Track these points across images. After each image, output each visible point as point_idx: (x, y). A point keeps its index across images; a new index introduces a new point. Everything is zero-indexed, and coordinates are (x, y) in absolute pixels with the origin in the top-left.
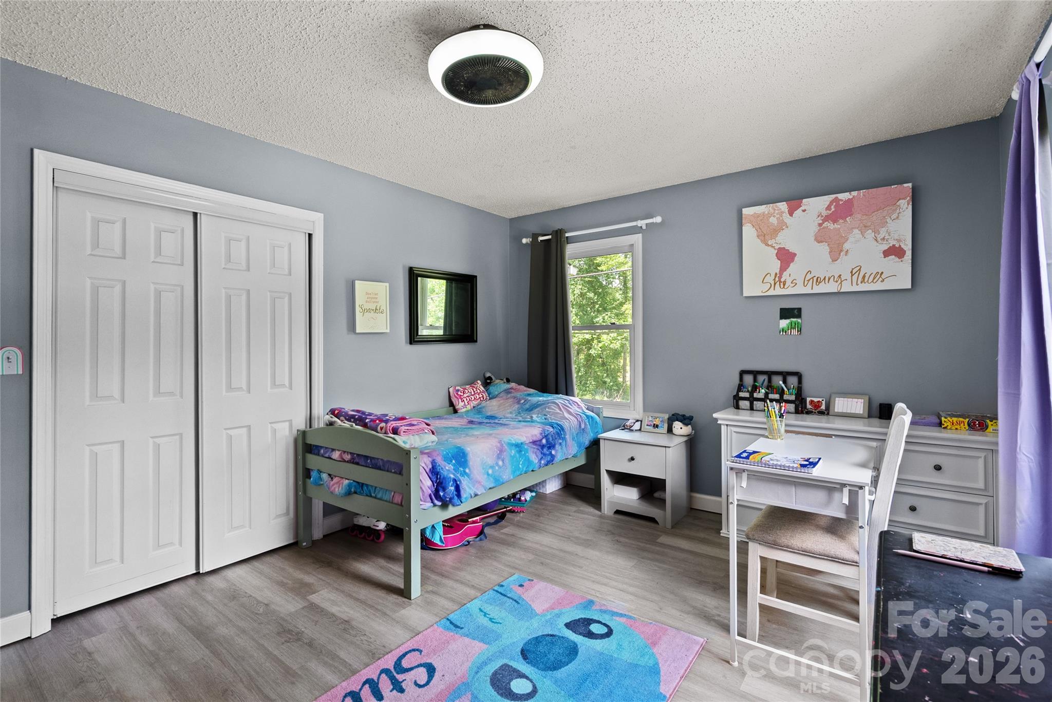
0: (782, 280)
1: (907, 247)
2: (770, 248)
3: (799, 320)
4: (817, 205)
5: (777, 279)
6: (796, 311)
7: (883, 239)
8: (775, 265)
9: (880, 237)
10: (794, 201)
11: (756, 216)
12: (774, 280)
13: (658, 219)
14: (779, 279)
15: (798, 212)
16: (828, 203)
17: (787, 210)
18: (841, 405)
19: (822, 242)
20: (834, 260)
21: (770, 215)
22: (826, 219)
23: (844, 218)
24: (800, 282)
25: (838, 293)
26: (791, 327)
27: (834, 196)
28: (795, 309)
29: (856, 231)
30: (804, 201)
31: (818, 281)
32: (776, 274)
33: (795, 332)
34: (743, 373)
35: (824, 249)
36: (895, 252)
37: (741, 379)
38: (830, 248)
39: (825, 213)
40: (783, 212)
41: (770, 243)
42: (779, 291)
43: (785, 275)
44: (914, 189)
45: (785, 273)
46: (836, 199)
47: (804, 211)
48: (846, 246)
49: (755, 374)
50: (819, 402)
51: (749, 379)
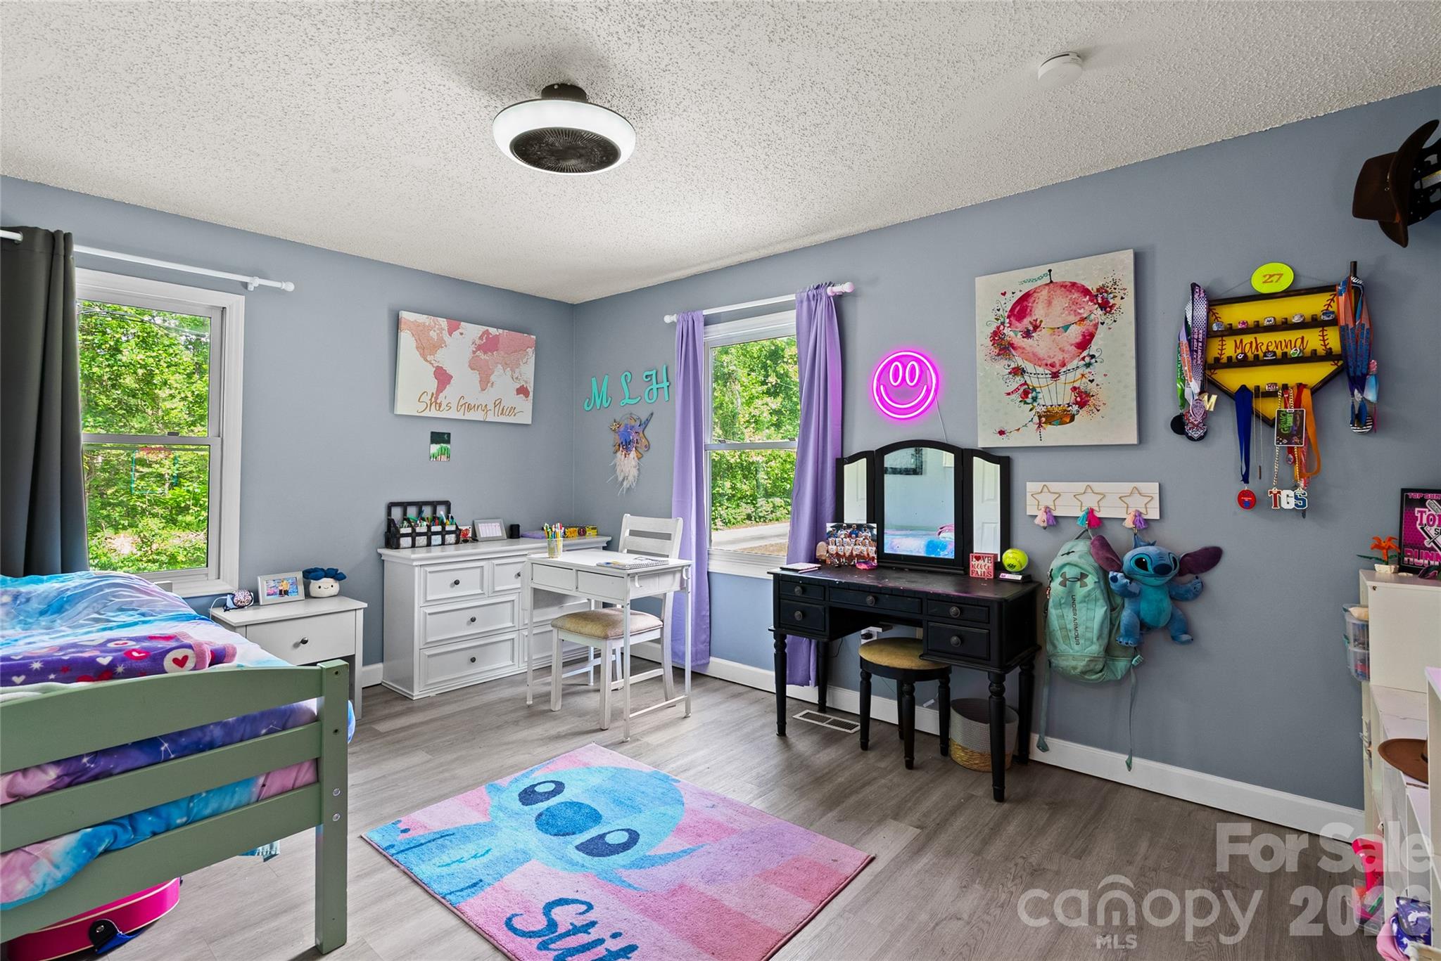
0: (438, 401)
1: (531, 389)
2: (428, 364)
3: (449, 446)
4: (472, 332)
5: (433, 399)
6: (446, 436)
7: (517, 378)
8: (433, 385)
9: (515, 375)
10: (455, 321)
11: (417, 324)
12: (431, 400)
13: (290, 287)
14: (435, 402)
15: (456, 333)
16: (481, 333)
17: (446, 328)
18: (485, 530)
19: (474, 369)
20: (483, 390)
21: (430, 328)
22: (479, 348)
23: (492, 351)
24: (454, 405)
25: (485, 422)
26: (442, 453)
27: (486, 328)
28: (444, 433)
29: (500, 366)
30: (463, 324)
31: (470, 408)
32: (433, 394)
33: (444, 458)
34: (391, 506)
35: (475, 377)
36: (522, 391)
37: (389, 513)
38: (481, 377)
39: (478, 342)
40: (443, 329)
41: (429, 358)
42: (433, 413)
43: (442, 395)
44: (536, 341)
45: (441, 394)
46: (487, 332)
47: (462, 334)
48: (493, 378)
49: (404, 505)
50: (466, 530)
51: (397, 513)
